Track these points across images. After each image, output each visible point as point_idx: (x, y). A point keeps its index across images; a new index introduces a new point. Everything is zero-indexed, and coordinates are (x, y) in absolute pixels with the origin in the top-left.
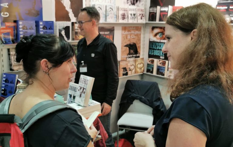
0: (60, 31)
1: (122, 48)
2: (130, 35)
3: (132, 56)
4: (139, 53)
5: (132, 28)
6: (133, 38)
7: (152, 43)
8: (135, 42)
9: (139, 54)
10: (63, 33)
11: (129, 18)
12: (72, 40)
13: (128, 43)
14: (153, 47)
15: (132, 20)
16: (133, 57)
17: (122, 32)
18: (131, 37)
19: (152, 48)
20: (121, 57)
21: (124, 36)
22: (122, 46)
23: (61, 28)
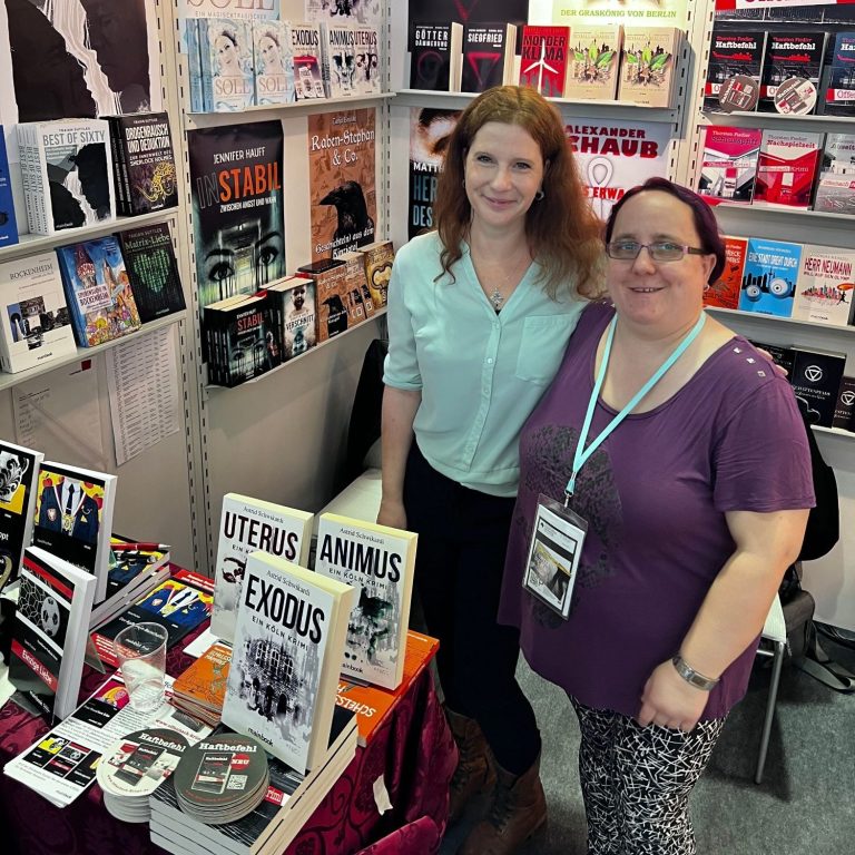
0: (56, 174)
1: (313, 214)
2: (341, 152)
3: (348, 239)
4: (372, 221)
5: (345, 120)
6: (352, 164)
7: (426, 178)
8: (356, 179)
9: (373, 226)
10: (73, 182)
11: (333, 77)
12: (120, 213)
13: (334, 185)
14: (428, 196)
15: (344, 86)
16: (352, 242)
17: (311, 141)
18: (342, 160)
19: (425, 200)
20: (313, 250)
21: (318, 156)
22: (313, 203)
23: (59, 159)
